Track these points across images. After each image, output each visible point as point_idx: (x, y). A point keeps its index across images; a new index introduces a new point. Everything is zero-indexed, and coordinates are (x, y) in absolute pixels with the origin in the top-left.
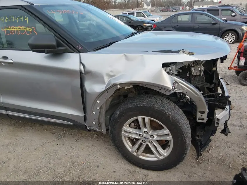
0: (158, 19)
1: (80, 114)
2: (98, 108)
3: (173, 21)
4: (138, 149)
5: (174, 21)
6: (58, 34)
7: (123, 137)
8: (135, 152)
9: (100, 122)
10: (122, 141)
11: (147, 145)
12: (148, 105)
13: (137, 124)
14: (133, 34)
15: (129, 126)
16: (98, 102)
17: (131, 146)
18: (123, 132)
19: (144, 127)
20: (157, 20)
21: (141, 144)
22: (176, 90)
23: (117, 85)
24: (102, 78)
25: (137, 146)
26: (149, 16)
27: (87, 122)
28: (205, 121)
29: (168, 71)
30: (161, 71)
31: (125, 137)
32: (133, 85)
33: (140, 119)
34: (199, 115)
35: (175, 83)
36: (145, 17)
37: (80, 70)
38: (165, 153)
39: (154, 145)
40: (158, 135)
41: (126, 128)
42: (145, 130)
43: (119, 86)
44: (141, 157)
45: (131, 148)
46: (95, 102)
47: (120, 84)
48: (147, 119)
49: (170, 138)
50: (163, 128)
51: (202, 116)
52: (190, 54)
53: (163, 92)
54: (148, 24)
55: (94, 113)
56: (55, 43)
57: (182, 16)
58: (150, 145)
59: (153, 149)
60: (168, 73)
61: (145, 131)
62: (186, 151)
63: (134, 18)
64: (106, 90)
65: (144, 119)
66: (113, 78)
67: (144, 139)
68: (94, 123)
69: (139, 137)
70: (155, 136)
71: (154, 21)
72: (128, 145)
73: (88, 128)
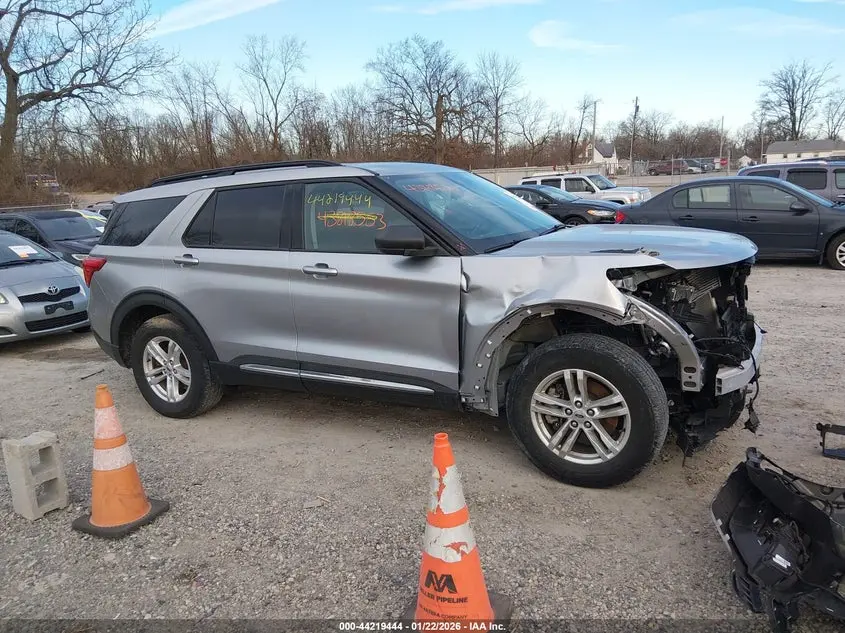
0: (635, 196)
1: (451, 369)
2: (488, 355)
3: (675, 203)
4: (563, 441)
5: (680, 202)
6: (424, 224)
7: (533, 415)
8: (556, 447)
9: (488, 388)
10: (531, 424)
11: (581, 431)
12: (583, 345)
13: (562, 389)
14: (556, 229)
15: (547, 392)
16: (490, 342)
17: (549, 436)
18: (533, 405)
19: (574, 392)
20: (632, 200)
21: (569, 432)
22: (634, 319)
23: (527, 308)
24: (500, 297)
25: (560, 434)
26: (608, 188)
27: (463, 386)
28: (697, 389)
29: (619, 286)
30: (605, 285)
31: (536, 413)
32: (555, 311)
33: (567, 374)
34: (685, 376)
35: (629, 306)
36: (593, 191)
37: (461, 286)
38: (617, 446)
39: (595, 431)
40: (602, 408)
41: (539, 395)
42: (576, 399)
43: (529, 312)
44: (567, 458)
45: (549, 441)
46: (483, 343)
47: (532, 307)
48: (580, 373)
49: (625, 411)
50: (610, 392)
51: (690, 377)
52: (653, 254)
53: (609, 319)
54: (599, 210)
55: (480, 365)
56: (422, 240)
57: (707, 190)
58: (586, 430)
59: (592, 438)
60: (619, 289)
61: (577, 402)
62: (656, 437)
63: (560, 193)
64: (506, 319)
65: (574, 376)
66: (520, 297)
67: (577, 419)
68: (477, 387)
69: (564, 415)
70: (595, 410)
71: (621, 202)
72: (542, 433)
73: (464, 400)
